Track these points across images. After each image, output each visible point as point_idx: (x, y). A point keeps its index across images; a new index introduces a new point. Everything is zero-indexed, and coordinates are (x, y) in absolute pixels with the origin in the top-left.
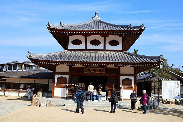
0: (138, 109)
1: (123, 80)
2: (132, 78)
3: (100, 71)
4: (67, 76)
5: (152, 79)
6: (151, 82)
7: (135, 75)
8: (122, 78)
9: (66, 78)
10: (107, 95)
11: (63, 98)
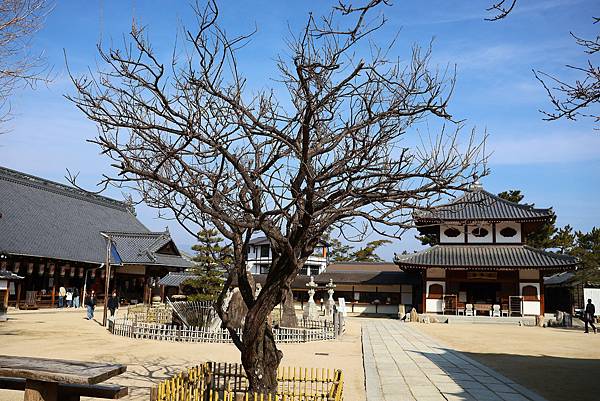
0: (544, 326)
1: (524, 288)
2: (537, 285)
3: (490, 275)
4: (443, 284)
5: (574, 284)
6: (572, 288)
7: (541, 281)
8: (522, 285)
9: (441, 287)
10: (501, 310)
11: (438, 313)
